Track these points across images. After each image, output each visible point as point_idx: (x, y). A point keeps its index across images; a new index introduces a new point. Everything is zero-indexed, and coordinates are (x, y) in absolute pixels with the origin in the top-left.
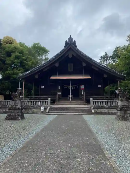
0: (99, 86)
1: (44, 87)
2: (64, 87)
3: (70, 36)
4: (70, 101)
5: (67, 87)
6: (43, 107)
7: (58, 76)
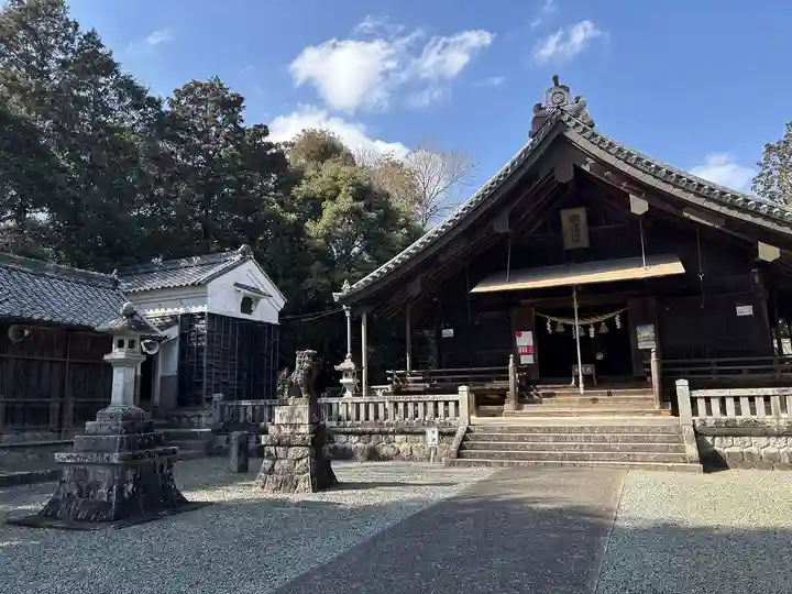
0: (745, 310)
1: (452, 331)
2: (549, 325)
3: (555, 79)
4: (577, 398)
5: (564, 325)
6: (436, 430)
7: (513, 280)
